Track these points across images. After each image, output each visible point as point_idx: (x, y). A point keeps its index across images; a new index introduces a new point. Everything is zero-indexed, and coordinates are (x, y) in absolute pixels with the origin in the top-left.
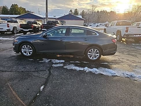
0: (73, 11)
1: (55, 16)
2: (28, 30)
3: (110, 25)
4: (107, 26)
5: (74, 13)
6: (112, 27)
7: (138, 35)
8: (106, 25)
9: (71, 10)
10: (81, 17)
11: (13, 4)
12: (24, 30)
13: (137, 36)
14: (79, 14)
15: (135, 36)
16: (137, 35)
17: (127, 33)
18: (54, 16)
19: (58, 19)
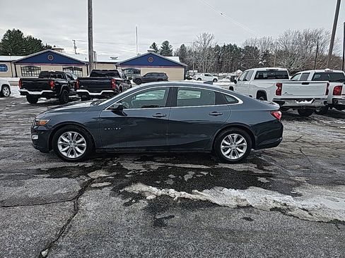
0: (159, 47)
1: (115, 58)
2: (41, 93)
3: (242, 78)
4: (235, 82)
5: (162, 51)
6: (246, 83)
7: (306, 102)
8: (233, 80)
9: (154, 44)
10: (177, 59)
11: (9, 31)
12: (30, 93)
13: (302, 102)
14: (173, 54)
15: (298, 102)
16: (304, 100)
17: (279, 97)
18: (113, 58)
19: (123, 64)
